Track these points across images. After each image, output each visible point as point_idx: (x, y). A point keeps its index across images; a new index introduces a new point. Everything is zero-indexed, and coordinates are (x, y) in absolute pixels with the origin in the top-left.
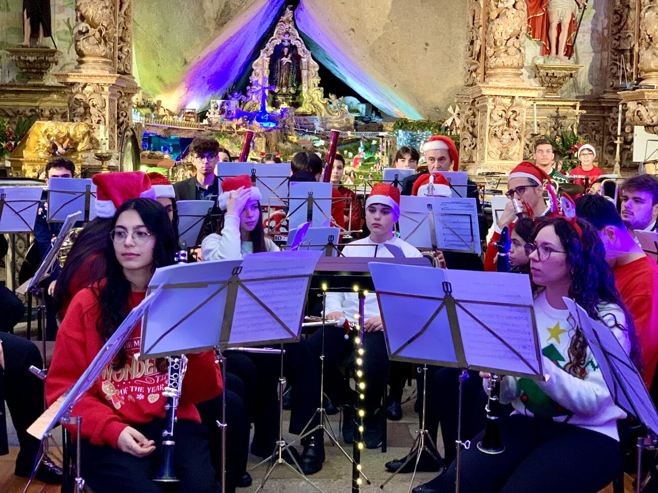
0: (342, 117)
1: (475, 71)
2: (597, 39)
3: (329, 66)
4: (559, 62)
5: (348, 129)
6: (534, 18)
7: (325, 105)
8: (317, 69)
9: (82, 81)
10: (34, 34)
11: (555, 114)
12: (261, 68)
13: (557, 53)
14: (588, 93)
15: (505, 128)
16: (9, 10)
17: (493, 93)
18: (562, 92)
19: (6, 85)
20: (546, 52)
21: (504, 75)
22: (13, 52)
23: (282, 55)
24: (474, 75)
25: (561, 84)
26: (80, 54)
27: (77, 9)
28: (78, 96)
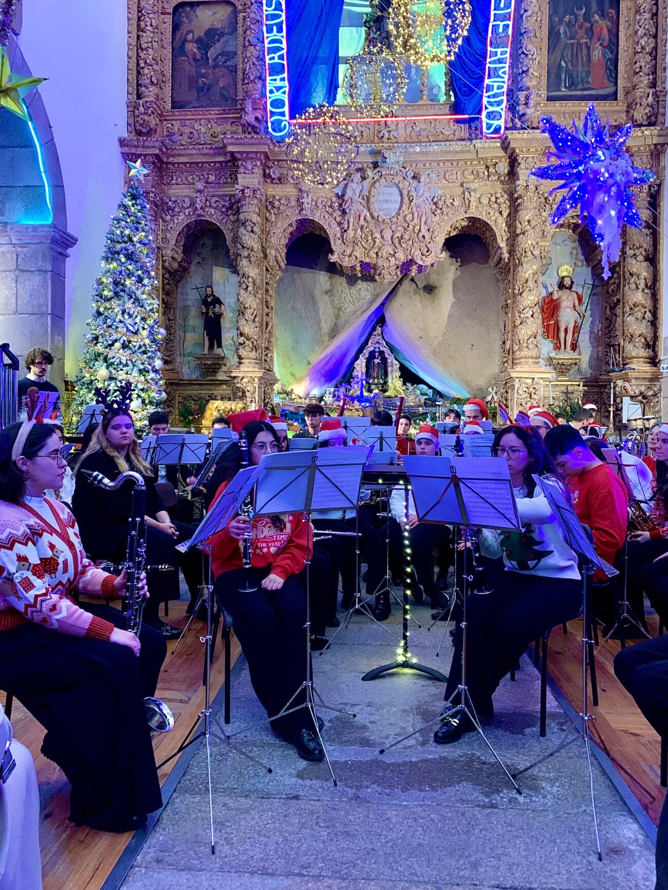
0: (416, 398)
1: (507, 362)
2: (594, 338)
3: (407, 364)
4: (566, 355)
5: (421, 406)
6: (548, 325)
7: (404, 390)
8: (398, 366)
9: (241, 375)
10: (211, 347)
11: (566, 391)
12: (360, 366)
13: (565, 348)
14: (588, 375)
15: (528, 399)
16: (195, 332)
17: (519, 376)
18: (570, 376)
19: (193, 380)
20: (557, 348)
21: (527, 363)
22: (198, 358)
23: (375, 358)
24: (506, 365)
25: (569, 370)
26: (240, 358)
27: (238, 329)
28: (238, 385)
